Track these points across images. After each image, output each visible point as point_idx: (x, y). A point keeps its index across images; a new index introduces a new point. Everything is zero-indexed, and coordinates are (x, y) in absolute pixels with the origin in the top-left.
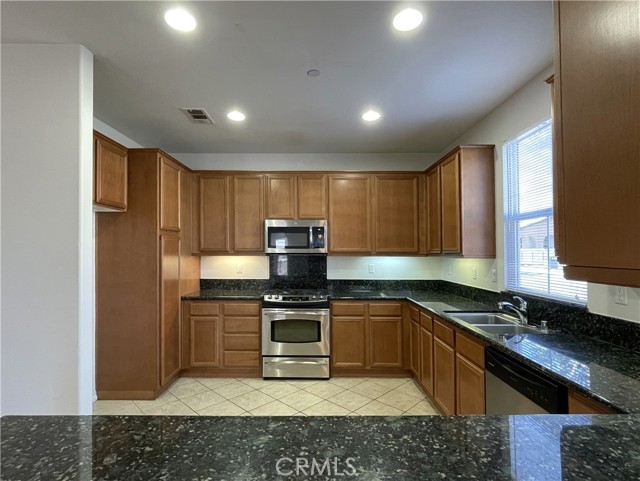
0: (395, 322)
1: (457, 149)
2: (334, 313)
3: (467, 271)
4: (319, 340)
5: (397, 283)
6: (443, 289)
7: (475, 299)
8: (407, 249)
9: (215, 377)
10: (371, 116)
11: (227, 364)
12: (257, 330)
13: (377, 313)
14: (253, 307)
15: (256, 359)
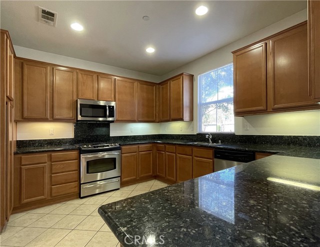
0: (150, 153)
1: (182, 74)
2: (122, 152)
3: (176, 128)
4: (115, 168)
5: (144, 136)
6: (162, 138)
7: (182, 139)
8: (151, 119)
9: (46, 206)
10: (150, 50)
11: (53, 195)
12: (77, 168)
13: (143, 150)
14: (74, 154)
15: (75, 187)
